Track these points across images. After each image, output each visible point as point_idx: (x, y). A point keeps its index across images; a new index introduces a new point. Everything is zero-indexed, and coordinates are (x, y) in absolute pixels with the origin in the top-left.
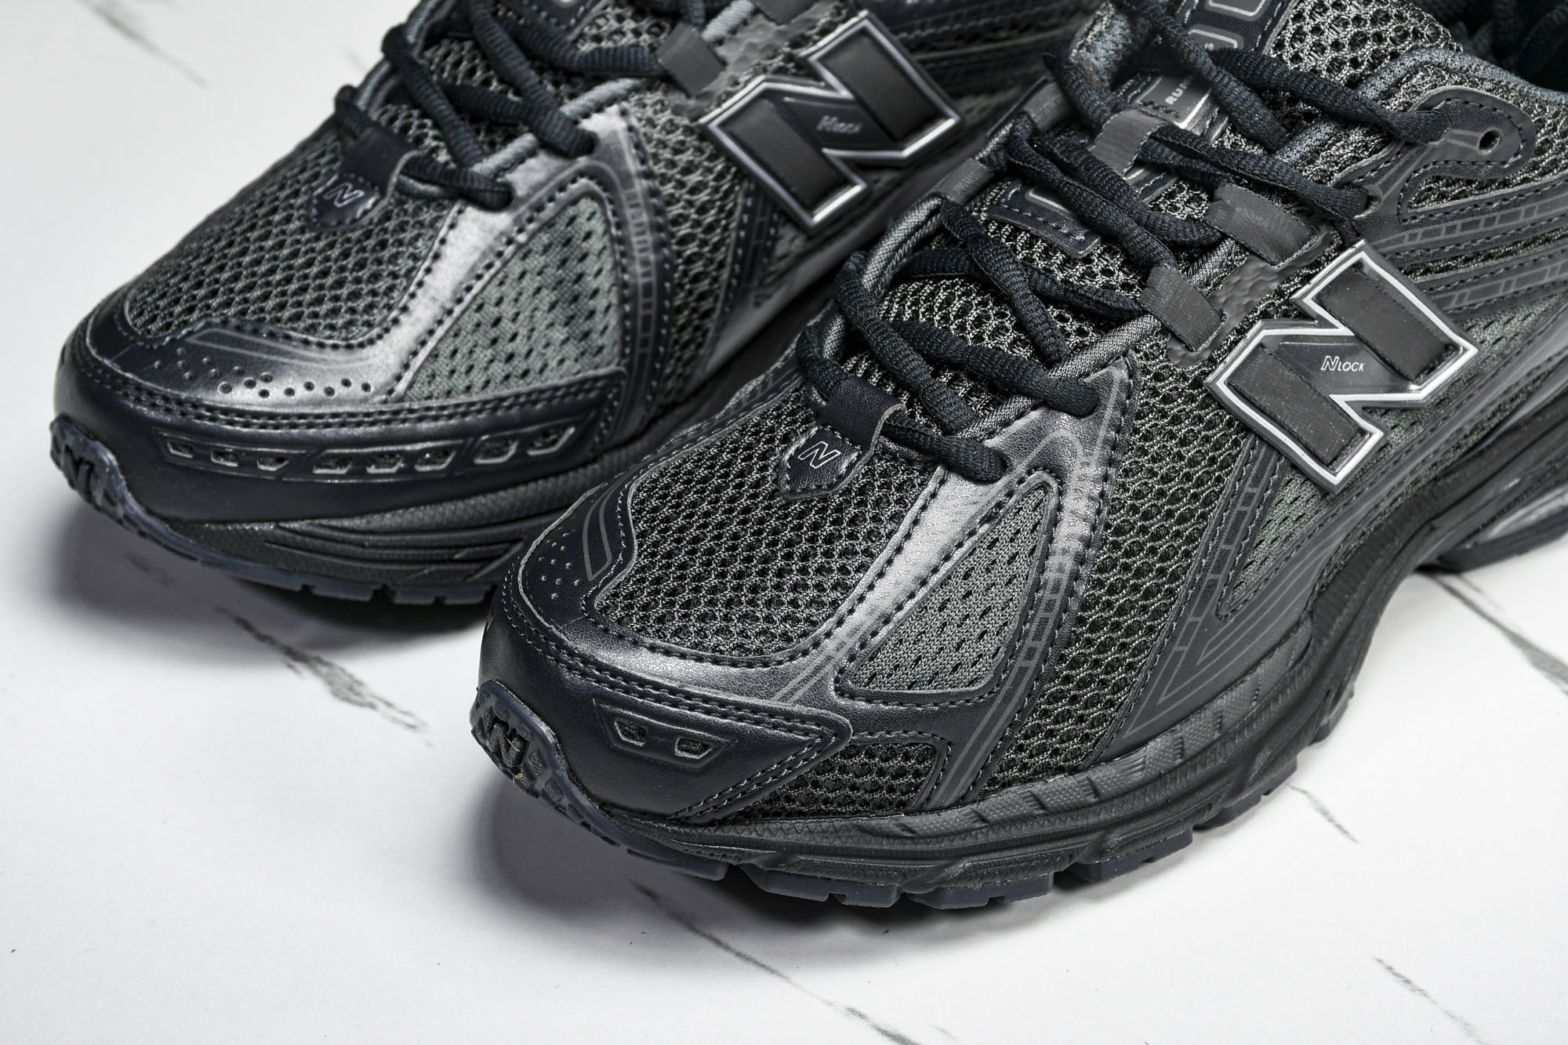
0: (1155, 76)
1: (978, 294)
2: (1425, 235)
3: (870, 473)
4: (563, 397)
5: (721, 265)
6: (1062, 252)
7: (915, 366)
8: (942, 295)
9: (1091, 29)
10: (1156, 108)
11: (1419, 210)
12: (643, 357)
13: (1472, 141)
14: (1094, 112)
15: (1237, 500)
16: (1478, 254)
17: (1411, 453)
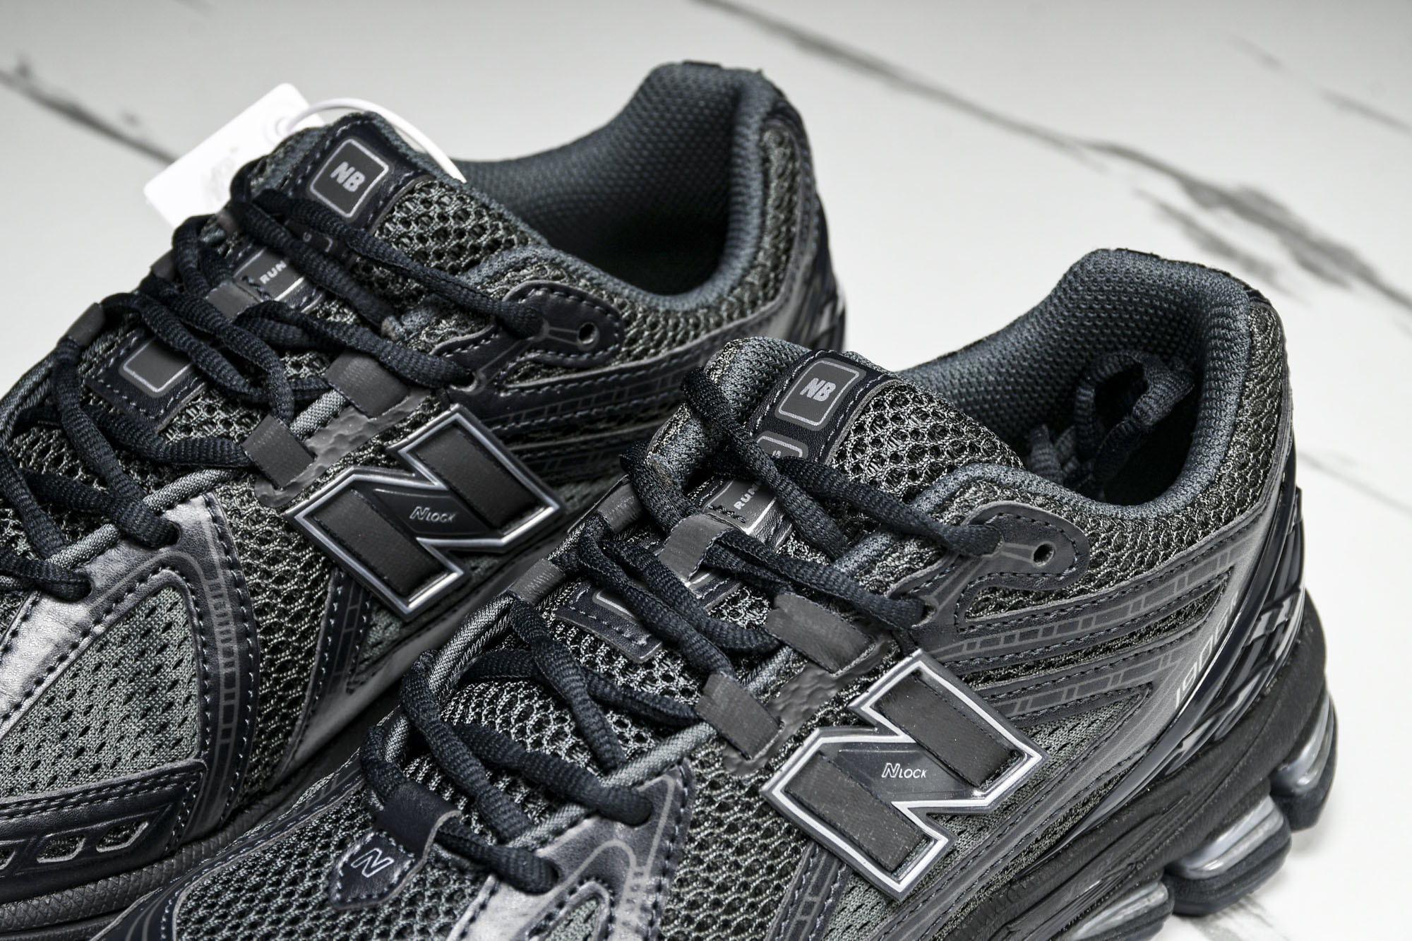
0: (727, 480)
1: (540, 698)
2: (984, 644)
3: (421, 882)
4: (136, 791)
5: (310, 653)
6: (624, 657)
7: (475, 773)
8: (505, 698)
9: (666, 432)
10: (724, 513)
11: (978, 619)
12: (225, 748)
13: (1026, 554)
14: (664, 515)
15: (796, 910)
16: (1039, 663)
17: (978, 860)
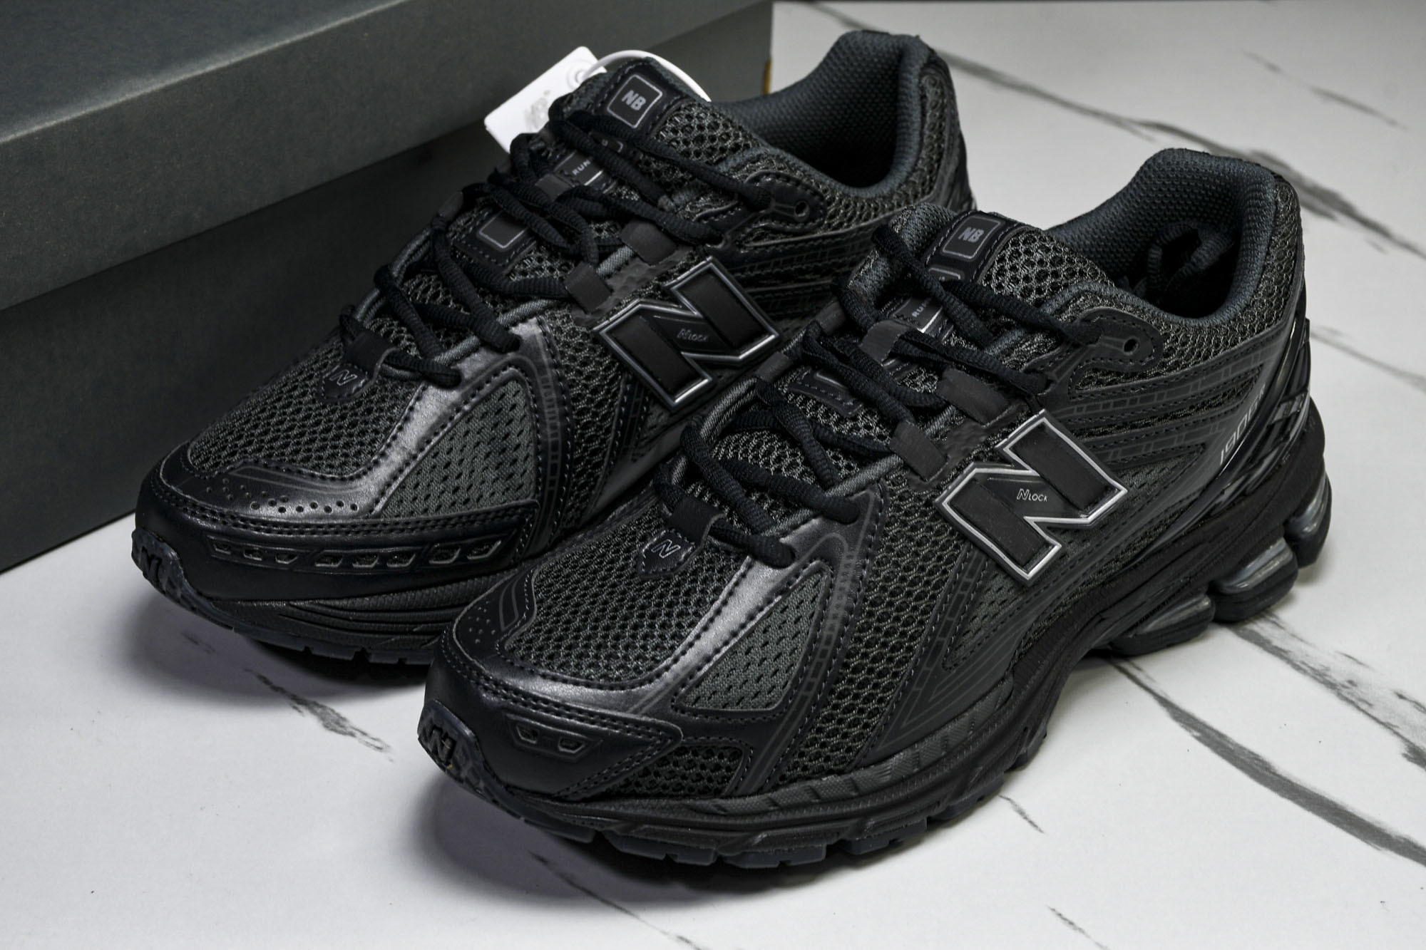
0: (906, 298)
1: (779, 442)
2: (1089, 408)
3: (700, 561)
4: (493, 519)
5: (608, 431)
6: (837, 413)
7: (734, 488)
8: (754, 442)
9: (863, 267)
10: (905, 320)
11: (1084, 391)
12: (551, 493)
13: (1119, 345)
14: (863, 320)
15: (957, 587)
16: (1126, 424)
17: (1082, 561)
